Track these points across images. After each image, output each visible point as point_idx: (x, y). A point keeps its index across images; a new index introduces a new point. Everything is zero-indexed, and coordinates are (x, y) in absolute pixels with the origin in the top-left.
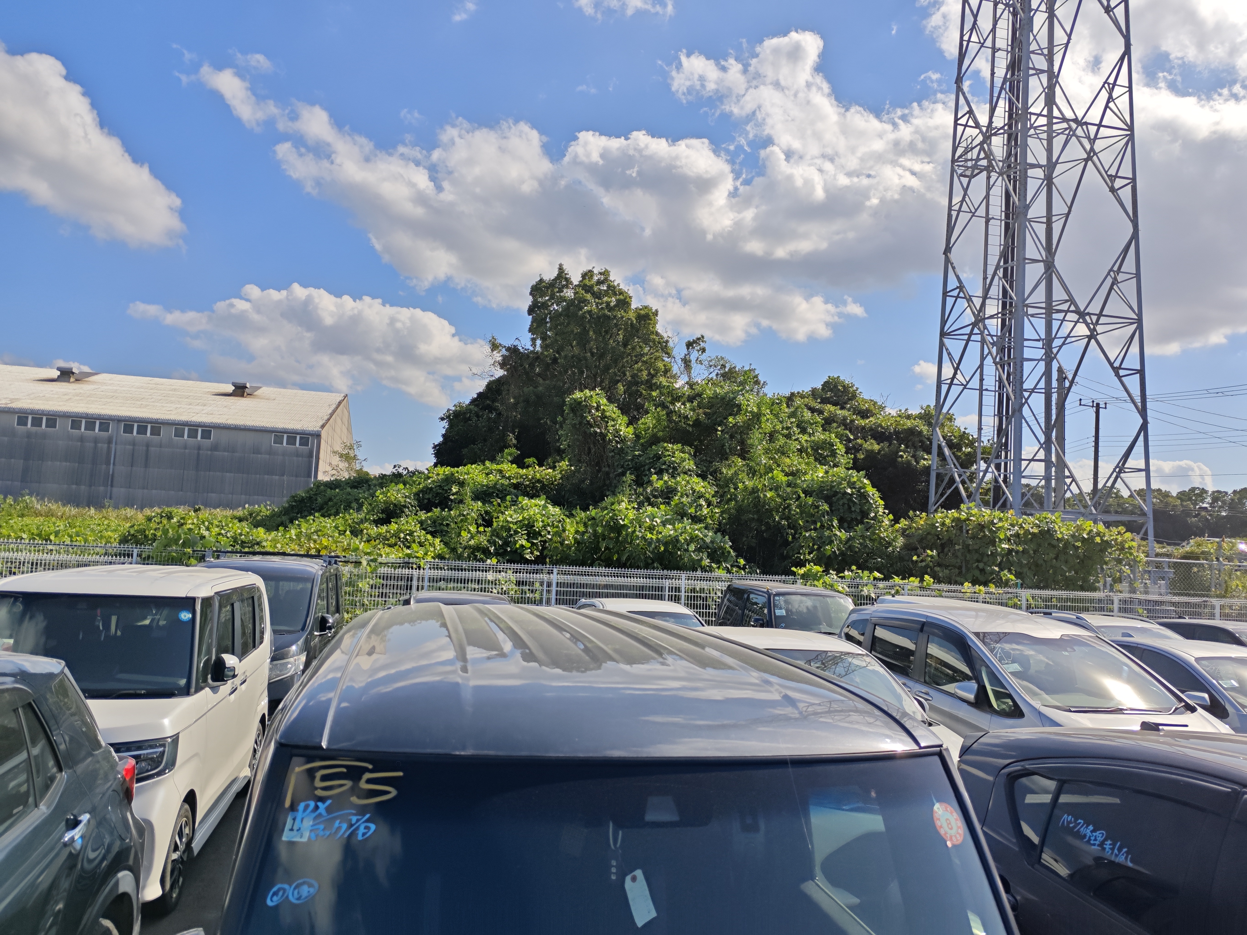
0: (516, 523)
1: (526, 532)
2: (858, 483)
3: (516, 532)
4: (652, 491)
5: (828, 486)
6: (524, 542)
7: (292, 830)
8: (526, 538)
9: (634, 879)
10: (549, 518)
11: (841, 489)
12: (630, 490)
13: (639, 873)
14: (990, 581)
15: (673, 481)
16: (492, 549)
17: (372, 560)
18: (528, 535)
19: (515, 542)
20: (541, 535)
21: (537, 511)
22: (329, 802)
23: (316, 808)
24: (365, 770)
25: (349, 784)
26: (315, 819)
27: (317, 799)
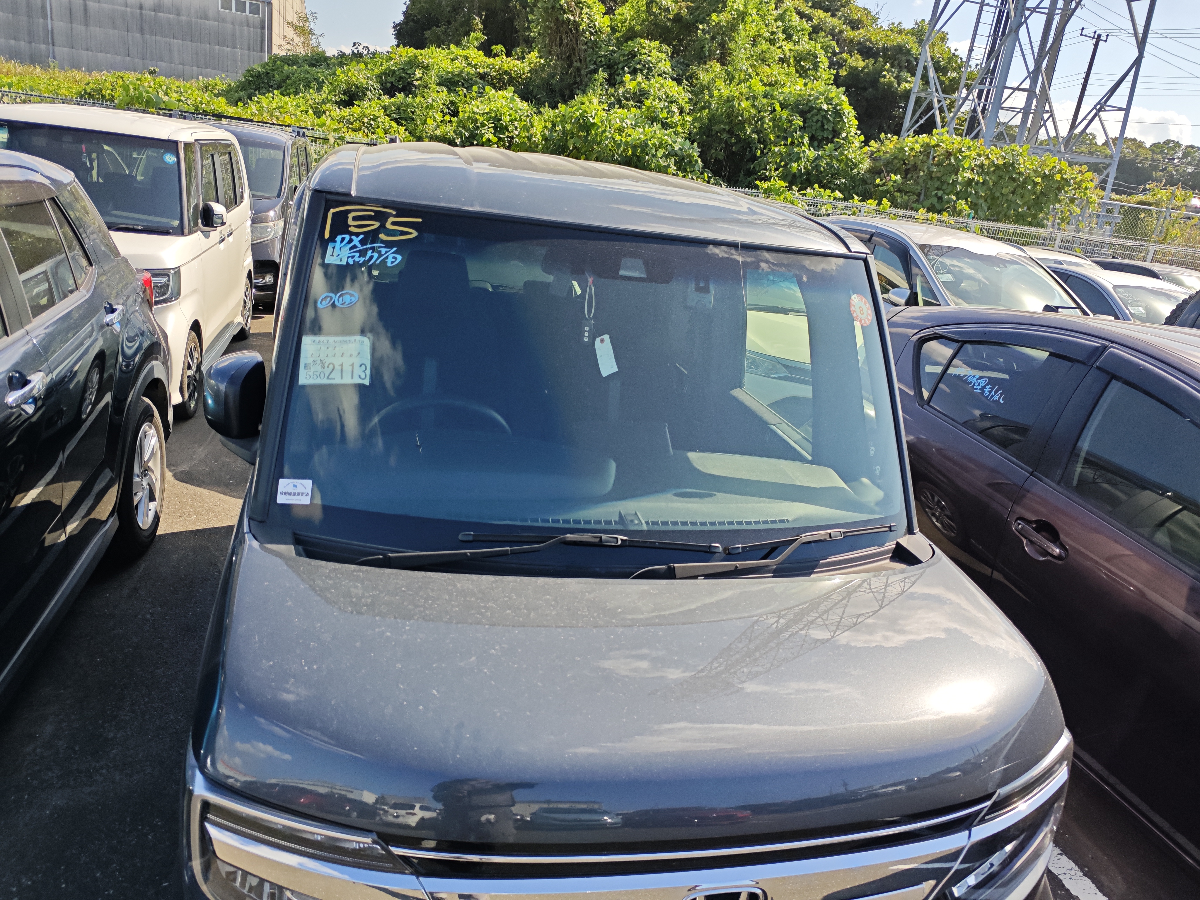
0: (483, 115)
1: (493, 125)
2: (836, 99)
3: (483, 125)
4: (624, 93)
6: (491, 137)
7: (332, 255)
8: (493, 132)
9: (602, 341)
10: (516, 112)
11: (817, 104)
12: (601, 90)
13: (606, 337)
14: (944, 210)
15: (647, 83)
16: (458, 141)
17: (339, 138)
18: (495, 128)
19: (482, 135)
20: (508, 130)
21: (504, 103)
22: (361, 237)
23: (351, 241)
24: (389, 215)
25: (377, 224)
26: (351, 249)
27: (351, 234)
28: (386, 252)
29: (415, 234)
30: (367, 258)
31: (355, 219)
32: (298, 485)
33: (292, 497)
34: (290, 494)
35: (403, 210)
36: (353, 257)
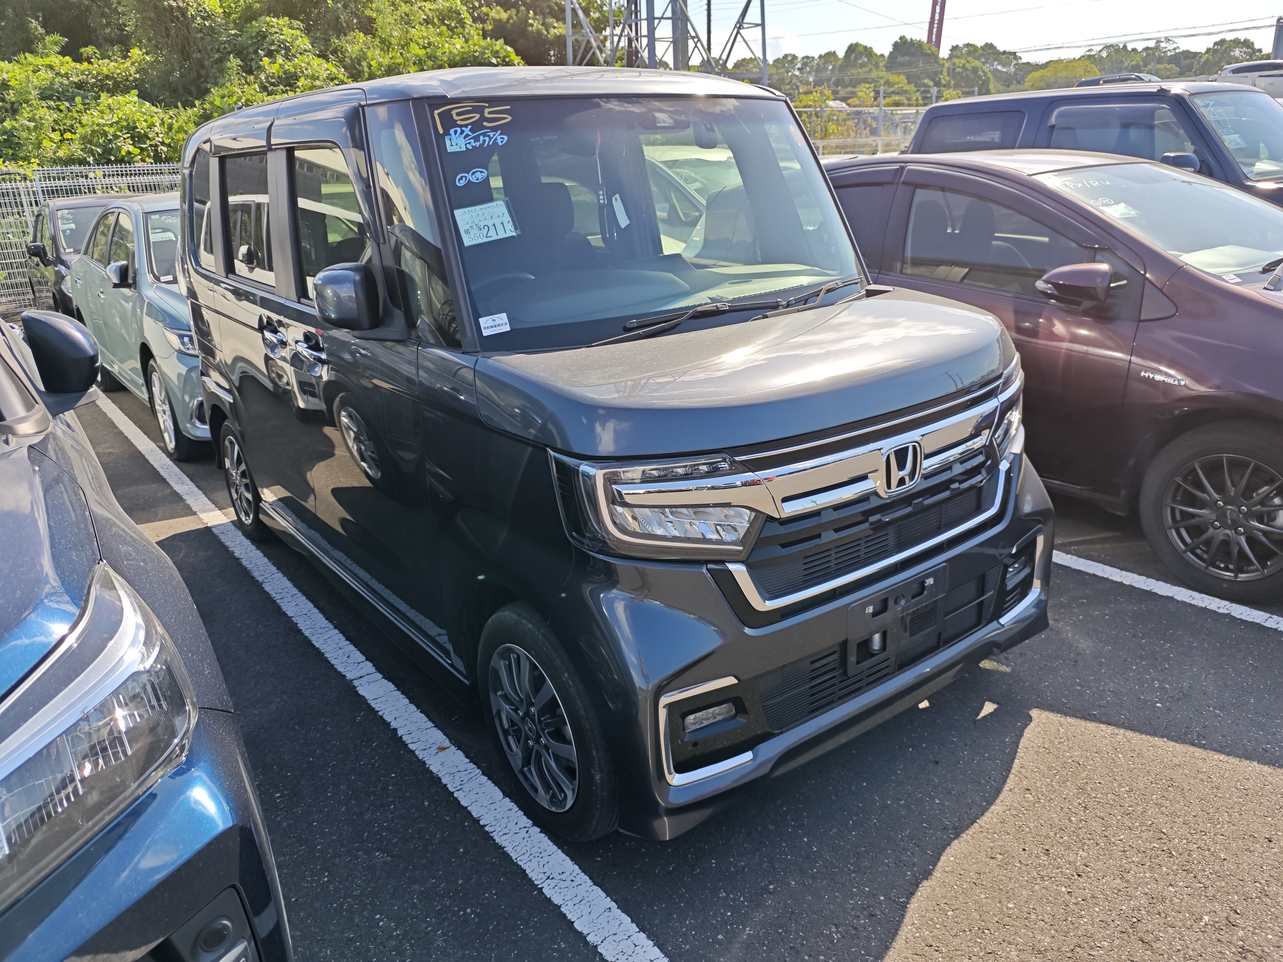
0: (111, 125)
1: (129, 135)
2: (502, 51)
3: (116, 137)
4: (267, 78)
5: (470, 57)
6: (131, 148)
7: (452, 145)
8: (132, 142)
10: (152, 117)
11: (485, 59)
12: (239, 79)
15: (289, 63)
16: (91, 159)
18: (132, 138)
19: (119, 149)
20: (149, 138)
21: (134, 109)
22: (470, 127)
23: (462, 132)
24: (485, 107)
25: (477, 116)
26: (465, 138)
27: (461, 126)
28: (494, 135)
29: (509, 118)
30: (481, 142)
31: (458, 114)
32: (496, 319)
33: (494, 329)
34: (492, 327)
35: (493, 101)
36: (470, 143)
